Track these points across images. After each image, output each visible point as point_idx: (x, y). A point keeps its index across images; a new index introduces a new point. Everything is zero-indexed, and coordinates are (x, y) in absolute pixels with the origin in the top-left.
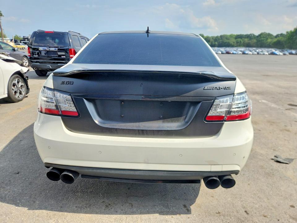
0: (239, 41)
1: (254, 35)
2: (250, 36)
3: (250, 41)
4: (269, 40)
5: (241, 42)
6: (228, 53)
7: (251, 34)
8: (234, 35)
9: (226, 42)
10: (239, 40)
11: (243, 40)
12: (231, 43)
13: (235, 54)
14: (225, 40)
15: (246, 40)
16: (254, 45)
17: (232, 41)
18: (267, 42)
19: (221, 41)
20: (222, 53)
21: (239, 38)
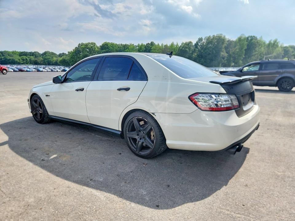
0: (25, 59)
1: (38, 53)
2: (35, 54)
3: (36, 59)
4: (55, 59)
5: (26, 59)
6: (21, 70)
7: (35, 52)
8: (18, 52)
9: (10, 59)
10: (24, 57)
11: (28, 57)
12: (16, 60)
13: (30, 71)
14: (7, 57)
15: (33, 58)
16: (42, 63)
17: (17, 58)
18: (53, 61)
19: (3, 57)
20: (14, 71)
21: (24, 55)
